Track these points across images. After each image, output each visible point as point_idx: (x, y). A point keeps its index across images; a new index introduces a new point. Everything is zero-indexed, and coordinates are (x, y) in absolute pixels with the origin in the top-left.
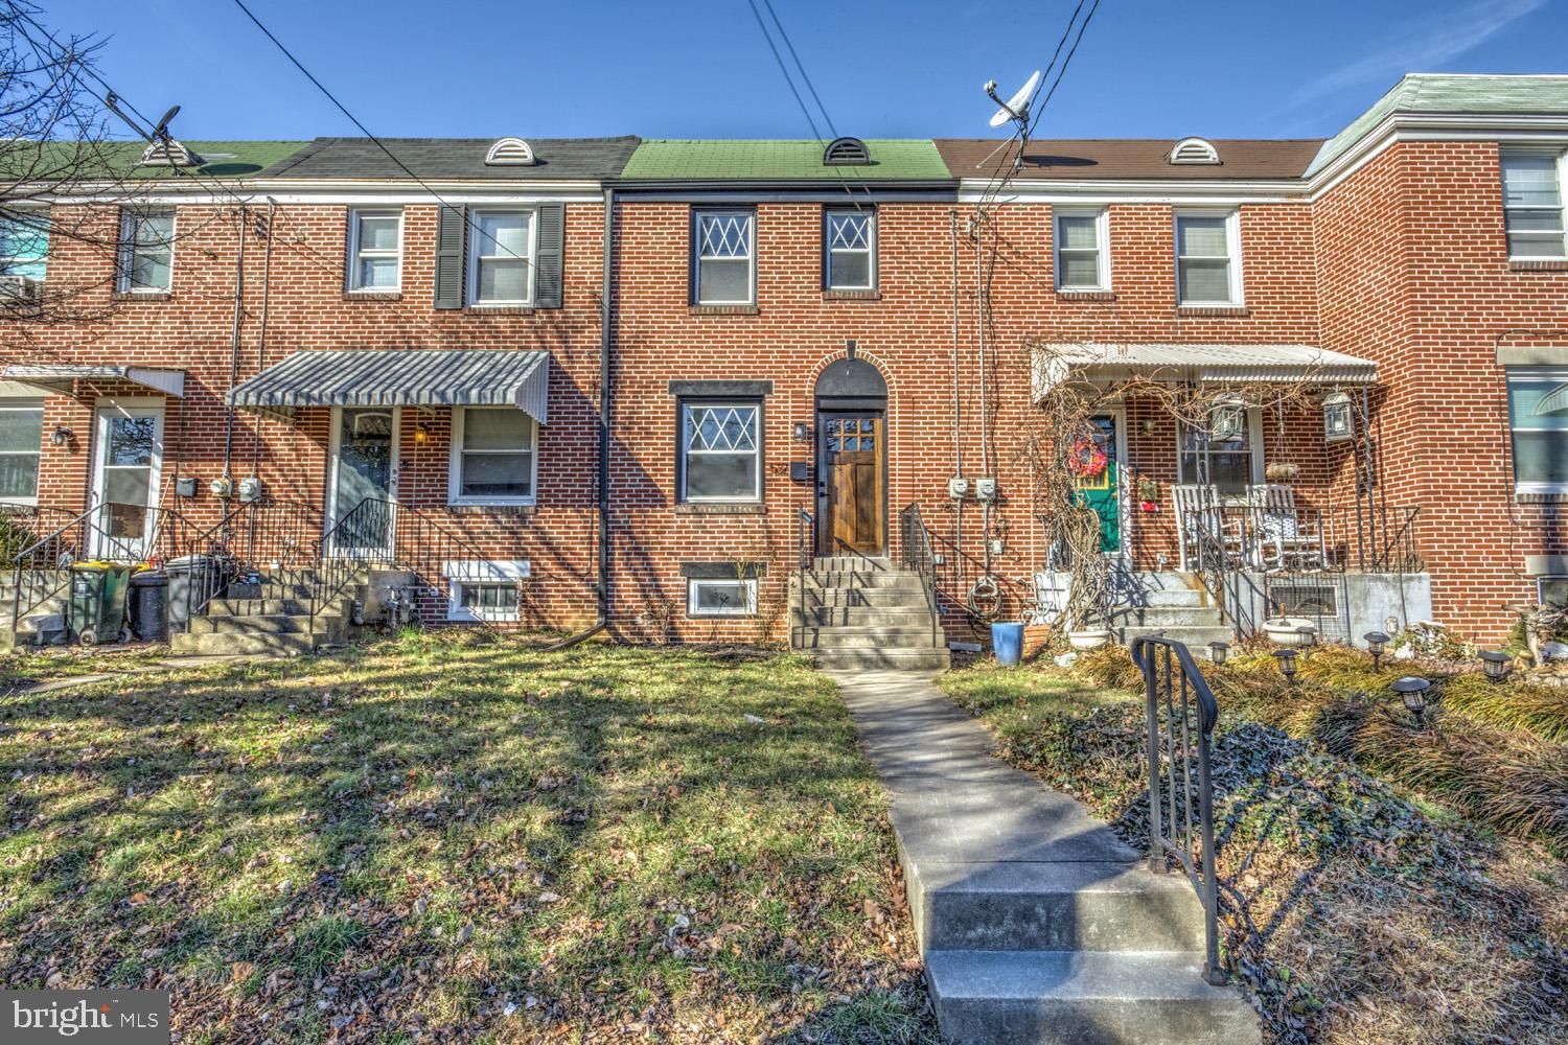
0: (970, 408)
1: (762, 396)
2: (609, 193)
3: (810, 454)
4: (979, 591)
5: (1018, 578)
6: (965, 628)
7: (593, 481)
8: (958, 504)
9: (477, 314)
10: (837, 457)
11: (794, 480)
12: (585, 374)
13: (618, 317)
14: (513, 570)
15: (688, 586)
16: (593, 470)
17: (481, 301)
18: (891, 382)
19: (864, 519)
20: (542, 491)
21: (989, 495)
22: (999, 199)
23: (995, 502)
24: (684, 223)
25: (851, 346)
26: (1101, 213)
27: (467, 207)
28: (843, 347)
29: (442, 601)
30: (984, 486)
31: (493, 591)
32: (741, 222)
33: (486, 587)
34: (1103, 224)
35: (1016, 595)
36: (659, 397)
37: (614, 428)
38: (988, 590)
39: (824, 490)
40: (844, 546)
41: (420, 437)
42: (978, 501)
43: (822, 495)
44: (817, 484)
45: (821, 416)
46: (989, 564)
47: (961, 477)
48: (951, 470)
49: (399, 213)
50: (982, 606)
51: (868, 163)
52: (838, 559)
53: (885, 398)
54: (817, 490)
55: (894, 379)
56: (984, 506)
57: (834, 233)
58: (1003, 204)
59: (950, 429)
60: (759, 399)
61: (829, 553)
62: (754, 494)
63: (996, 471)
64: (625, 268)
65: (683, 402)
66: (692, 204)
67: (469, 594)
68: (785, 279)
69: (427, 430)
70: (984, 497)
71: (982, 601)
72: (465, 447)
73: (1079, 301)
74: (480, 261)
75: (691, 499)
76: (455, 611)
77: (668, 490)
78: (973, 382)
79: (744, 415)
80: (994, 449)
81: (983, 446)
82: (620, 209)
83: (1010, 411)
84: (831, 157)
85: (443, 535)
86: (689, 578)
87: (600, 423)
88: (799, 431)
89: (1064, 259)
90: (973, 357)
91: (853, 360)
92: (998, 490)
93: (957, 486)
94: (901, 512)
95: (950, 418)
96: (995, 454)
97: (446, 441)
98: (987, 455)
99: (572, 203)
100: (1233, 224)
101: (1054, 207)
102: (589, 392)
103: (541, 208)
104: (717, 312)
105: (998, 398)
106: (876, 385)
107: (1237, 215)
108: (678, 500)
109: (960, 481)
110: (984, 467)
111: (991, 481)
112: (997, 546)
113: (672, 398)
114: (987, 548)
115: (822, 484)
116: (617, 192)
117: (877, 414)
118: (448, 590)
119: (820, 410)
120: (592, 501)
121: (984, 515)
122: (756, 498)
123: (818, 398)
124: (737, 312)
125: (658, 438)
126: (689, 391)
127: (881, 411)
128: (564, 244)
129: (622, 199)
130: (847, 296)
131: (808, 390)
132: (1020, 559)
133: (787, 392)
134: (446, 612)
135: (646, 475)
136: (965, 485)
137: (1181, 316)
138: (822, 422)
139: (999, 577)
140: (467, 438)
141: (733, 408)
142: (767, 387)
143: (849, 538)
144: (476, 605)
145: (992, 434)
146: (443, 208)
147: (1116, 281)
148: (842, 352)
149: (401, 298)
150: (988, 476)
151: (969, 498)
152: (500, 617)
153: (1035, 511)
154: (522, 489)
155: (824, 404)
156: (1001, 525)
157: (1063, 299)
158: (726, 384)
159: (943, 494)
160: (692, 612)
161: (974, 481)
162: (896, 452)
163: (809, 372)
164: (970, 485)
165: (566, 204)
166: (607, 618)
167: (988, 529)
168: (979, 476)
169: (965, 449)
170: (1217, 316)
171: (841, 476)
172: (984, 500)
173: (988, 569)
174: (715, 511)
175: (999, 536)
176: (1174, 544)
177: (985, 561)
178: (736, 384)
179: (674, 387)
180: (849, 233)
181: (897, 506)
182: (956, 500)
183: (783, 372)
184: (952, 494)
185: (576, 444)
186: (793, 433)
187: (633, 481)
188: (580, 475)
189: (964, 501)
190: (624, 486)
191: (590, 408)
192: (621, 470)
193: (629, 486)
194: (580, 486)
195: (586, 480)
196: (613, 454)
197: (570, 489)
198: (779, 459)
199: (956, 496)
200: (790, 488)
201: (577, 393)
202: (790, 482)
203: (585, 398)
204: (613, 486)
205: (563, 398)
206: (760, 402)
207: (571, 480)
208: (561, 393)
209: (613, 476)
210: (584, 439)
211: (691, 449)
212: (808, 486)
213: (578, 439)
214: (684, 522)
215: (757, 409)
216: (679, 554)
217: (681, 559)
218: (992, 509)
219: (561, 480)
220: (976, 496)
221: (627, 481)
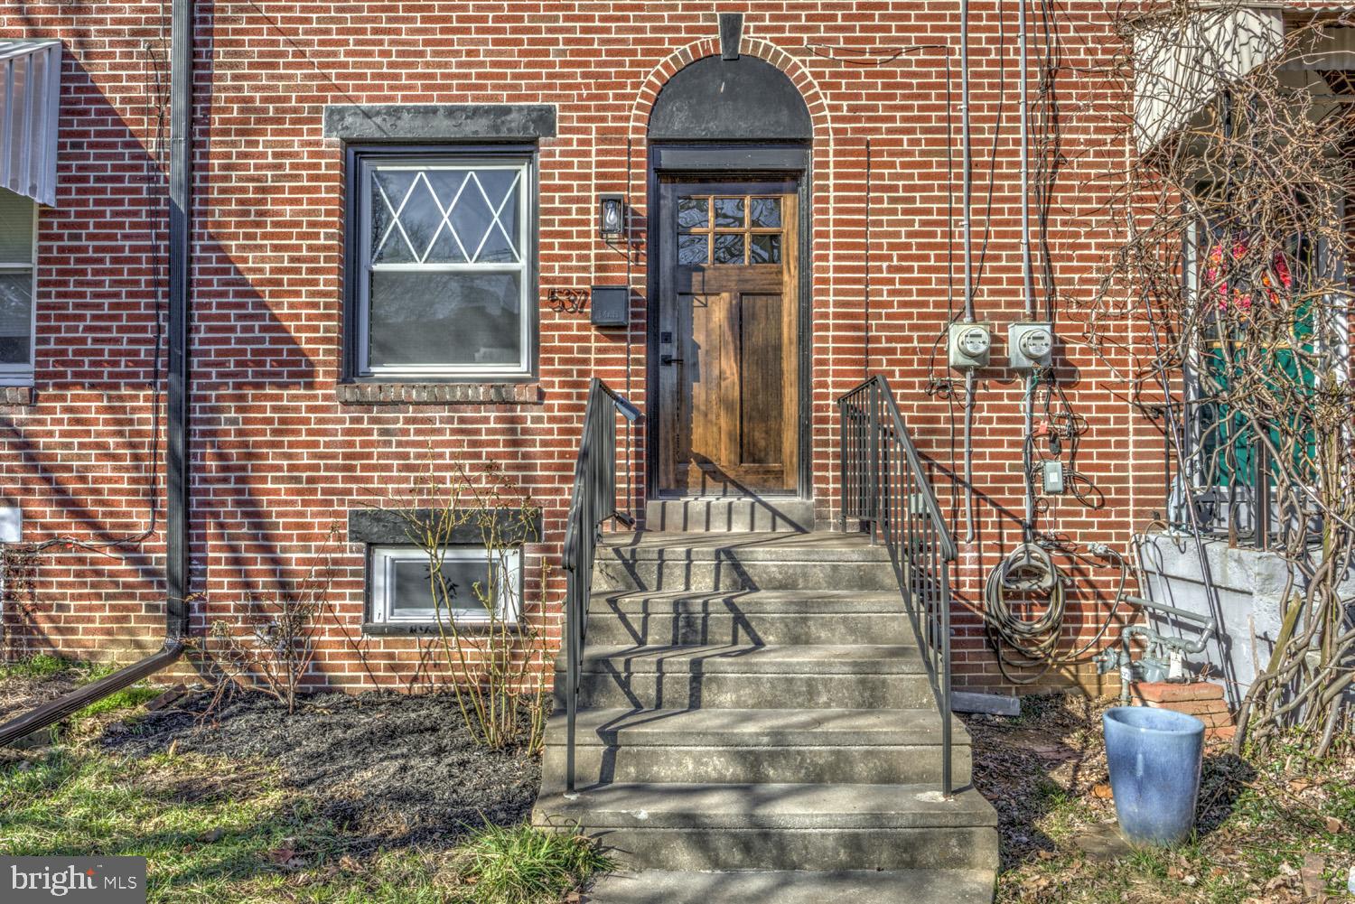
0: (993, 165)
1: (533, 142)
3: (638, 269)
4: (1014, 575)
5: (1100, 547)
6: (979, 656)
7: (159, 329)
8: (968, 381)
10: (697, 277)
11: (600, 328)
15: (369, 563)
16: (158, 306)
18: (821, 108)
19: (757, 413)
20: (49, 352)
21: (1037, 360)
23: (1050, 376)
25: (731, 25)
28: (712, 30)
30: (1026, 340)
35: (1090, 584)
36: (303, 143)
37: (204, 213)
38: (1032, 573)
39: (666, 349)
40: (712, 472)
42: (1012, 373)
43: (668, 361)
44: (655, 337)
45: (666, 189)
46: (1035, 513)
47: (974, 321)
48: (951, 304)
50: (1017, 608)
52: (697, 504)
53: (804, 143)
54: (653, 349)
55: (826, 102)
56: (1025, 387)
59: (951, 212)
60: (522, 148)
61: (680, 488)
62: (517, 361)
63: (1051, 305)
65: (359, 154)
70: (1027, 363)
71: (1017, 595)
75: (378, 370)
77: (325, 358)
78: (1001, 108)
79: (497, 184)
80: (1048, 258)
81: (1023, 251)
83: (1083, 170)
86: (371, 546)
87: (169, 202)
88: (611, 217)
90: (1002, 51)
91: (735, 58)
92: (1059, 349)
93: (963, 339)
94: (841, 399)
95: (950, 188)
96: (1051, 270)
98: (1031, 270)
102: (151, 134)
105: (1057, 142)
106: (784, 116)
108: (349, 371)
109: (978, 330)
110: (1027, 299)
111: (1044, 330)
112: (1054, 476)
113: (333, 145)
114: (1031, 480)
115: (667, 338)
117: (787, 184)
119: (663, 174)
120: (156, 374)
121: (1025, 404)
122: (522, 367)
123: (655, 143)
125: (302, 236)
126: (371, 130)
127: (794, 176)
131: (635, 124)
132: (1103, 503)
133: (587, 131)
135: (273, 317)
136: (986, 337)
138: (667, 204)
139: (1056, 544)
141: (472, 170)
142: (544, 120)
143: (724, 456)
145: (1044, 223)
148: (711, 41)
150: (1034, 317)
151: (992, 367)
153: (1137, 396)
154: (12, 349)
155: (669, 159)
156: (1064, 426)
158: (451, 112)
159: (934, 356)
160: (378, 620)
161: (1003, 328)
162: (827, 264)
163: (636, 86)
164: (995, 339)
166: (187, 632)
167: (1033, 438)
168: (1014, 318)
169: (983, 258)
171: (708, 320)
172: (1024, 372)
173: (1033, 525)
174: (425, 396)
175: (1057, 453)
177: (1026, 507)
178: (476, 112)
179: (337, 120)
181: (830, 387)
182: (962, 370)
183: (577, 87)
184: (954, 357)
185: (121, 249)
186: (600, 222)
187: (245, 329)
188: (130, 318)
189: (980, 373)
190: (227, 341)
191: (151, 168)
192: (220, 306)
193: (239, 341)
194: (131, 341)
195: (144, 329)
196: (202, 271)
197: (107, 348)
198: (568, 280)
199: (962, 361)
200: (593, 345)
201: (121, 134)
202: (593, 332)
203: (138, 145)
204: (202, 341)
205: (91, 145)
206: (529, 157)
207: (108, 329)
208: (86, 134)
209: (203, 318)
210: (138, 237)
211: (380, 259)
212: (635, 339)
213: (126, 237)
214: (359, 420)
215: (524, 172)
216: (349, 492)
217: (352, 503)
218: (1042, 391)
219: (88, 329)
220: (1007, 362)
221: (232, 329)
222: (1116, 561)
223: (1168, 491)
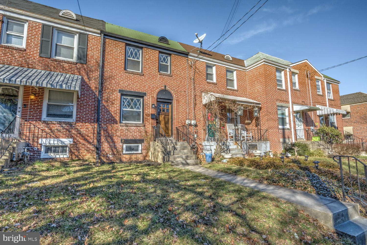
0: (190, 104)
1: (144, 96)
2: (102, 35)
3: (155, 112)
4: (193, 146)
5: (200, 143)
7: (95, 115)
9: (56, 61)
10: (160, 113)
11: (152, 118)
12: (93, 85)
13: (104, 70)
14: (67, 141)
15: (123, 146)
16: (95, 112)
17: (56, 57)
18: (174, 96)
19: (167, 128)
20: (78, 117)
21: (194, 124)
22: (196, 59)
23: (195, 126)
24: (124, 48)
25: (165, 86)
26: (214, 66)
27: (53, 27)
28: (163, 87)
29: (39, 152)
30: (193, 122)
31: (58, 148)
32: (138, 51)
33: (55, 147)
34: (214, 68)
35: (199, 147)
36: (116, 93)
37: (102, 101)
40: (162, 135)
41: (32, 97)
42: (192, 125)
43: (158, 122)
45: (158, 103)
47: (189, 120)
48: (186, 118)
49: (25, 23)
51: (168, 44)
53: (172, 100)
56: (193, 127)
57: (161, 59)
58: (197, 60)
59: (186, 108)
60: (142, 97)
62: (140, 122)
64: (107, 56)
65: (122, 95)
66: (126, 43)
67: (48, 149)
68: (149, 68)
69: (35, 95)
72: (48, 102)
73: (211, 84)
74: (56, 45)
75: (124, 122)
76: (43, 155)
77: (118, 119)
78: (191, 98)
79: (138, 100)
80: (195, 114)
81: (193, 113)
82: (106, 40)
83: (198, 106)
84: (160, 40)
85: (40, 130)
86: (123, 144)
87: (98, 99)
89: (207, 74)
90: (191, 93)
91: (165, 90)
92: (196, 123)
94: (176, 127)
95: (186, 106)
97: (42, 99)
98: (193, 115)
99: (90, 35)
100: (235, 73)
101: (206, 63)
102: (95, 90)
103: (80, 34)
104: (132, 73)
105: (196, 102)
106: (170, 97)
107: (235, 71)
108: (120, 122)
110: (193, 118)
111: (195, 121)
112: (196, 136)
113: (119, 94)
114: (194, 136)
115: (158, 120)
116: (105, 35)
117: (170, 104)
118: (41, 148)
119: (157, 101)
120: (94, 121)
121: (193, 128)
122: (141, 122)
123: (157, 98)
124: (138, 74)
125: (115, 105)
126: (125, 93)
127: (171, 103)
128: (87, 46)
129: (106, 37)
130: (164, 75)
131: (155, 96)
132: (200, 139)
133: (150, 96)
134: (40, 155)
135: (111, 115)
136: (190, 122)
137: (227, 90)
139: (196, 143)
140: (49, 99)
141: (135, 99)
142: (145, 94)
143: (164, 134)
144: (51, 153)
145: (195, 110)
146: (44, 25)
147: (217, 81)
148: (163, 88)
149: (25, 50)
150: (194, 120)
152: (62, 156)
153: (203, 128)
154: (70, 116)
155: (159, 100)
156: (197, 131)
157: (208, 83)
158: (134, 92)
159: (185, 123)
160: (124, 153)
162: (175, 113)
163: (155, 92)
165: (88, 34)
166: (99, 155)
167: (194, 132)
168: (192, 120)
169: (189, 113)
170: (233, 91)
171: (161, 118)
172: (193, 125)
173: (194, 141)
174: (131, 125)
175: (196, 133)
176: (227, 136)
177: (193, 139)
178: (137, 92)
179: (120, 91)
180: (164, 59)
182: (188, 125)
183: (149, 91)
184: (187, 123)
185: (90, 104)
186: (152, 106)
187: (107, 116)
188: (91, 113)
189: (189, 125)
190: (105, 117)
191: (95, 94)
192: (104, 113)
193: (106, 117)
194: (91, 117)
195: (93, 115)
196: (101, 108)
197: (87, 117)
198: (148, 113)
199: (188, 124)
200: (150, 120)
201: (90, 89)
202: (150, 119)
203: (93, 91)
204: (101, 117)
205: (85, 90)
206: (143, 98)
207: (87, 115)
208: (85, 89)
209: (101, 114)
210: (92, 103)
211: (124, 108)
212: (155, 120)
213: (90, 103)
214: (122, 128)
215: (142, 99)
216: (121, 137)
217: (121, 138)
218: (195, 127)
219: (84, 115)
220: (191, 124)
221: (105, 116)
222: (201, 145)
223: (205, 137)
